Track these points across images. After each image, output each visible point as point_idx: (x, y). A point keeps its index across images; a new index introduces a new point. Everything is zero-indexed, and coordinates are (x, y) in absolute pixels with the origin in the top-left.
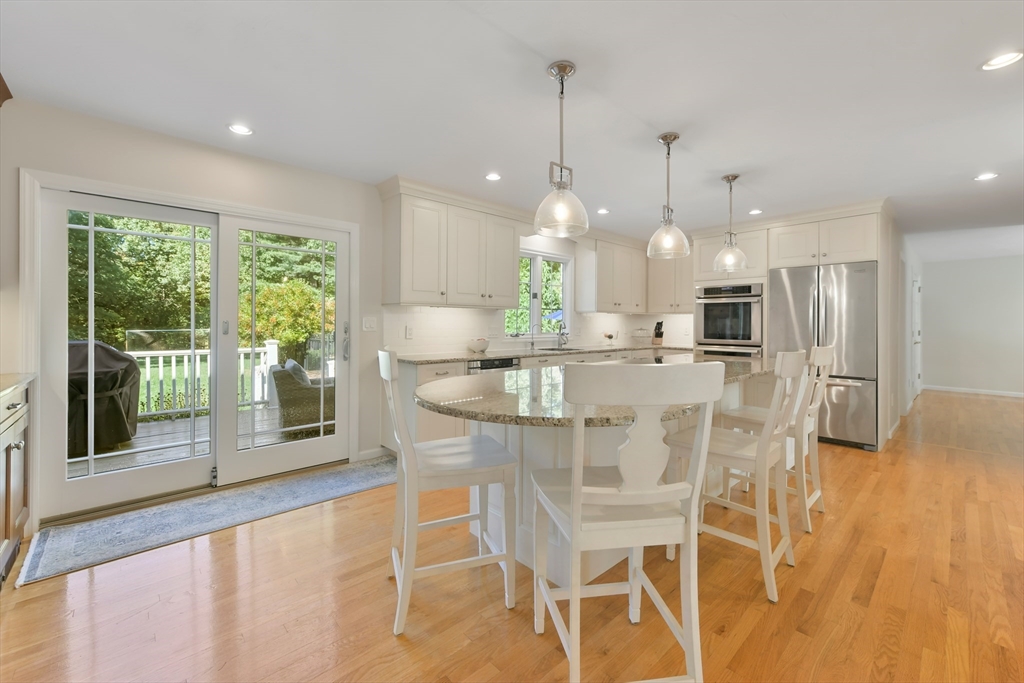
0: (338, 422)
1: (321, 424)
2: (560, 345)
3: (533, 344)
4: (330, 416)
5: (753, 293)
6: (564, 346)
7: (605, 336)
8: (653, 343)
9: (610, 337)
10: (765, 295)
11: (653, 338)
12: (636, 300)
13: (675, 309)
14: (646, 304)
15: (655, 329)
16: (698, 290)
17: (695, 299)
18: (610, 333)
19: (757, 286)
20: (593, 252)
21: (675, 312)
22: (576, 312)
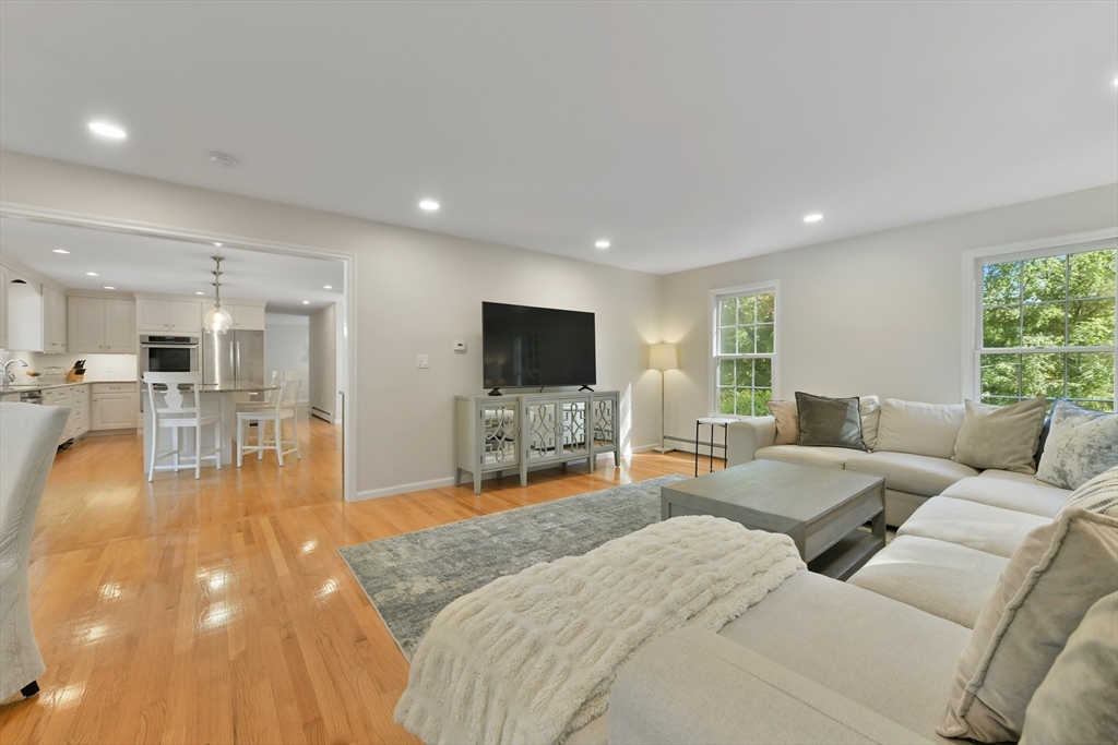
2: (6, 382)
5: (191, 343)
6: (11, 384)
7: (28, 374)
8: (68, 379)
9: (35, 375)
10: (200, 344)
11: (69, 375)
12: (60, 340)
13: (105, 349)
14: (67, 345)
15: (75, 367)
16: (141, 337)
17: (138, 343)
18: (32, 372)
19: (194, 338)
20: (39, 296)
21: (105, 353)
22: (7, 350)
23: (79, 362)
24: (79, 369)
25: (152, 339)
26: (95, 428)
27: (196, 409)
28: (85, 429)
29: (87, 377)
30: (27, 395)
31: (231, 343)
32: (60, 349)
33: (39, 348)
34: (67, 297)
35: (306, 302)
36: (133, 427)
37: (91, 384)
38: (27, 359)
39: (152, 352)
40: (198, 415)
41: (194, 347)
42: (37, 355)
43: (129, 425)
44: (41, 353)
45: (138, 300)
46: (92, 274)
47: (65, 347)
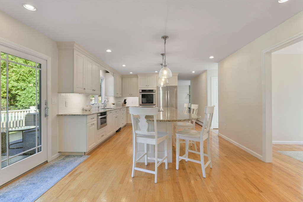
0: (43, 145)
1: (36, 148)
2: (104, 107)
3: (99, 107)
4: (40, 143)
5: (154, 92)
6: (105, 108)
7: (112, 104)
9: (114, 104)
10: (156, 92)
11: (123, 104)
13: (131, 95)
15: (124, 101)
16: (140, 90)
17: (139, 93)
18: (113, 103)
19: (154, 90)
20: (113, 77)
21: (131, 96)
22: (106, 96)
23: (125, 100)
24: (125, 103)
25: (143, 91)
27: (155, 133)
28: (125, 123)
29: (127, 105)
31: (166, 91)
32: (119, 95)
34: (122, 78)
35: (194, 72)
37: (127, 107)
39: (143, 96)
40: (156, 137)
41: (155, 93)
45: (139, 77)
46: (124, 66)
47: (121, 95)
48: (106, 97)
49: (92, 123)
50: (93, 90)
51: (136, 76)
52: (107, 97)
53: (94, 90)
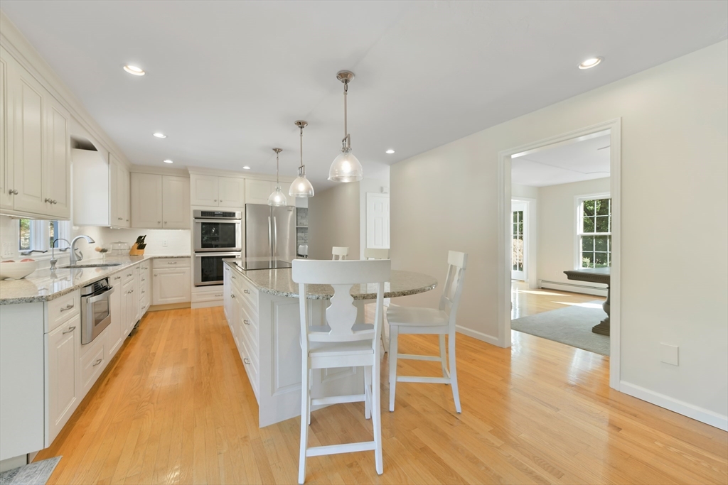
2: (73, 261)
3: (53, 263)
5: (237, 218)
6: (79, 263)
7: (97, 250)
8: (131, 254)
9: (103, 251)
11: (132, 250)
12: (126, 216)
13: (162, 225)
14: (130, 220)
15: (137, 242)
16: (195, 212)
17: (192, 218)
18: (101, 248)
20: (105, 166)
21: (162, 228)
22: (75, 225)
23: (141, 237)
24: (141, 244)
25: (205, 214)
26: (155, 303)
28: (147, 305)
29: (148, 253)
30: (89, 290)
31: (269, 218)
32: (124, 224)
33: (106, 224)
34: (130, 173)
36: (187, 300)
37: (152, 259)
38: (94, 234)
41: (237, 221)
42: (106, 230)
43: (184, 299)
44: (109, 228)
45: (191, 176)
46: (159, 135)
47: (129, 222)
48: (74, 228)
49: (66, 326)
50: (46, 201)
51: (184, 173)
52: (77, 228)
53: (51, 202)
